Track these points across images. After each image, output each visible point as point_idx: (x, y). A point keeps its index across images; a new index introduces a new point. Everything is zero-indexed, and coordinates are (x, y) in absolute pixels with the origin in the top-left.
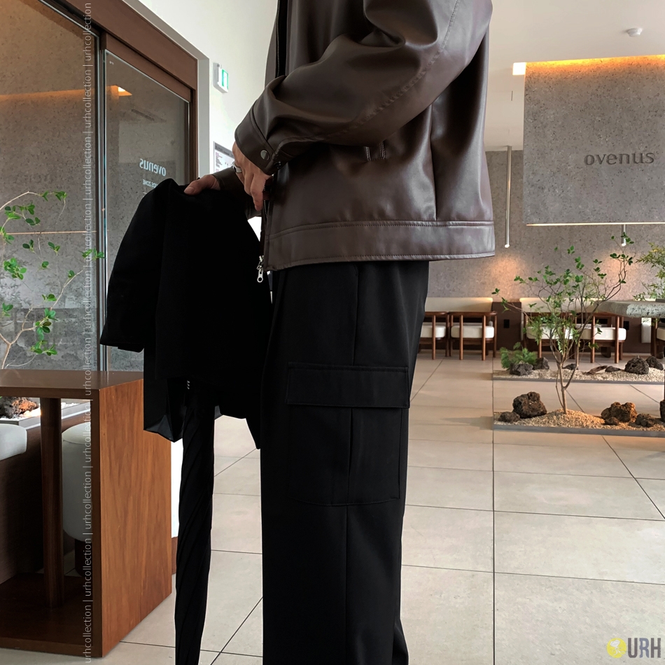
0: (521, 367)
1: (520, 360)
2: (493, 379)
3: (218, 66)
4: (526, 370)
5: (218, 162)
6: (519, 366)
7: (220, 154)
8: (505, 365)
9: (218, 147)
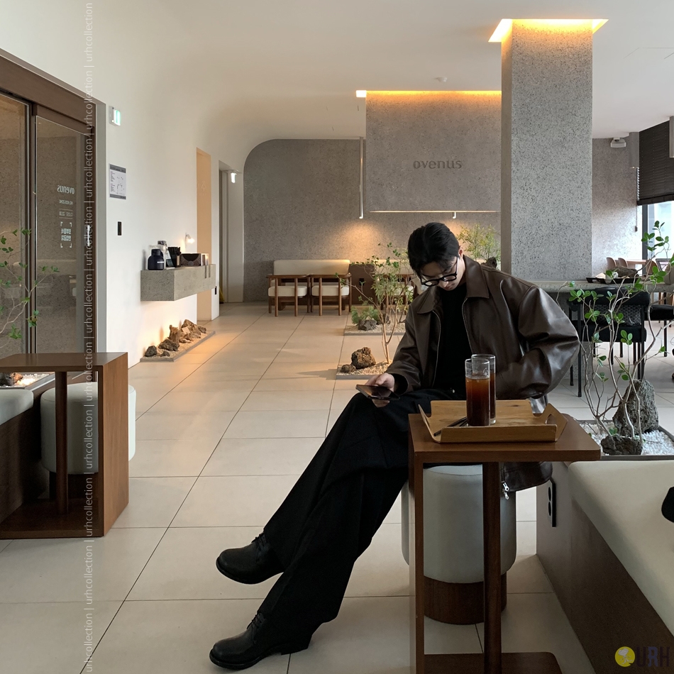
0: (368, 323)
1: (367, 316)
2: (345, 335)
3: (113, 108)
4: (371, 325)
5: (112, 178)
6: (366, 321)
7: (114, 171)
8: (354, 321)
9: (113, 167)
